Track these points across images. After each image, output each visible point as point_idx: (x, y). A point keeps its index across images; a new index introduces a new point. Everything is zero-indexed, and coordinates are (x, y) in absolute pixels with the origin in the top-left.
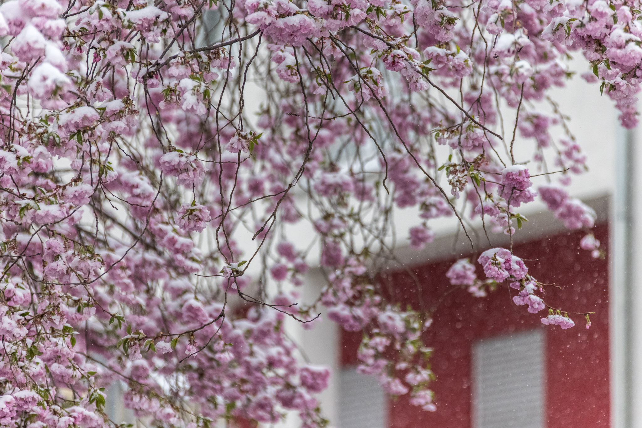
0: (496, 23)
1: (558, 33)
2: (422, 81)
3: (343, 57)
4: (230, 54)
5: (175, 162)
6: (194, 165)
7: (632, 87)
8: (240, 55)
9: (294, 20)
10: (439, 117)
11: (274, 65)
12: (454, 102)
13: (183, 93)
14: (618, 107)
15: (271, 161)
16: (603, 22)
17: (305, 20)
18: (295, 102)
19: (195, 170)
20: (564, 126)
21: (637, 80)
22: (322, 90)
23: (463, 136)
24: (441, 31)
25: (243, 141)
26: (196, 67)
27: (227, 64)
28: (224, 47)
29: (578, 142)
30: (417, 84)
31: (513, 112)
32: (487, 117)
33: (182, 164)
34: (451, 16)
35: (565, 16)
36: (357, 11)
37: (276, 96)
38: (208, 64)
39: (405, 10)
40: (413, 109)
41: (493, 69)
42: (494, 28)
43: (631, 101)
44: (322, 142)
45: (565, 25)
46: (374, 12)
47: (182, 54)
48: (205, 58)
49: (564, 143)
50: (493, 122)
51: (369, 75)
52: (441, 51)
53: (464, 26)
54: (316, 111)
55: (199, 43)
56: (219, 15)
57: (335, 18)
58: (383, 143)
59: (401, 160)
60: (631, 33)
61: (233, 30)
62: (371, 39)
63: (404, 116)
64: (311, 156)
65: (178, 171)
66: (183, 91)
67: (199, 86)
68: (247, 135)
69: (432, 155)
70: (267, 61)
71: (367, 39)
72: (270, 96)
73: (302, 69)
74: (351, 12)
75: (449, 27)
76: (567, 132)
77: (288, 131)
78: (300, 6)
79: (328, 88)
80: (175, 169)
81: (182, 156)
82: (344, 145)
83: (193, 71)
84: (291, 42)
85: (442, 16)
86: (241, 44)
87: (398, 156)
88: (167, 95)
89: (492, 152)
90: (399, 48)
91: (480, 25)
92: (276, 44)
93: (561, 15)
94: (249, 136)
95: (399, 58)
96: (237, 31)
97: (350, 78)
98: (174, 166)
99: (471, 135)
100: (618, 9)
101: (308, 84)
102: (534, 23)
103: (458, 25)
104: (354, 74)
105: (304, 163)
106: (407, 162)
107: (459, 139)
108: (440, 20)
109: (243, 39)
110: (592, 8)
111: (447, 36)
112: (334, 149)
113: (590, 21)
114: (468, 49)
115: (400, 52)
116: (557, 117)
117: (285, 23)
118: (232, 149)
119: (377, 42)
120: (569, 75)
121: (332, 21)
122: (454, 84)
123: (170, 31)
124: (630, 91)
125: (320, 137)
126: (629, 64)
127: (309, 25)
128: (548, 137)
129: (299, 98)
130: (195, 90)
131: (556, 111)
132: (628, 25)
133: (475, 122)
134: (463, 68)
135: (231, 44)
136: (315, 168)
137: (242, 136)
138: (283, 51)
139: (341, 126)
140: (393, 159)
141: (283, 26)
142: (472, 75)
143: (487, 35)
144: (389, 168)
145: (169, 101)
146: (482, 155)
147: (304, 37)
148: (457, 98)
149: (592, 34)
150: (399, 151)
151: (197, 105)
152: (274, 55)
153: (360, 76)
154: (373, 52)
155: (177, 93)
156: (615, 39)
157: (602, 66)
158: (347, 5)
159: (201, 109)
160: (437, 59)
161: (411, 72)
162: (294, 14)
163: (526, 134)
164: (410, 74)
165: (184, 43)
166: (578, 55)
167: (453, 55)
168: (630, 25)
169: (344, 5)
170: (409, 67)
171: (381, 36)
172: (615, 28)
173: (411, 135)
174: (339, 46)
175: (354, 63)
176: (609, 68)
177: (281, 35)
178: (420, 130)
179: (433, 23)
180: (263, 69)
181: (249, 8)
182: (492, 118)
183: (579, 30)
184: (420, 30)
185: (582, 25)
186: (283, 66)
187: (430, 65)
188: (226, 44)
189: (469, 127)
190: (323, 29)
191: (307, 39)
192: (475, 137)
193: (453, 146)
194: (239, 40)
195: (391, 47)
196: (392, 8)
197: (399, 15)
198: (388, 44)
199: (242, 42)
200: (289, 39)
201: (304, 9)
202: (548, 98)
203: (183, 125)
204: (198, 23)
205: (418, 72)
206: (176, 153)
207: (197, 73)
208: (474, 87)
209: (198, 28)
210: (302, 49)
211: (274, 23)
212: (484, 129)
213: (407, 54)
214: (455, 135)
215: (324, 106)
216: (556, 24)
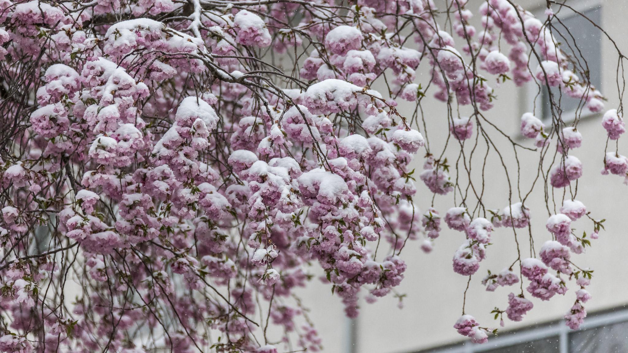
0: (255, 240)
1: (302, 248)
2: (200, 282)
3: (140, 263)
4: (54, 260)
5: (9, 343)
6: (24, 344)
7: (355, 289)
8: (62, 261)
9: (104, 235)
10: (213, 308)
11: (88, 268)
12: (224, 298)
13: (18, 291)
14: (345, 302)
15: (84, 339)
16: (333, 241)
17: (112, 235)
18: (103, 294)
19: (25, 349)
20: (306, 316)
21: (358, 284)
22: (123, 288)
23: (229, 323)
24: (215, 245)
25: (63, 326)
26: (28, 271)
27: (52, 268)
28: (51, 255)
29: (316, 328)
30: (196, 284)
31: (267, 303)
32: (248, 308)
33: (15, 344)
34: (222, 234)
35: (306, 237)
36: (153, 230)
37: (89, 290)
38: (37, 268)
39: (188, 229)
40: (193, 302)
41: (254, 272)
42: (254, 243)
43: (354, 299)
44: (124, 325)
45: (306, 242)
46: (165, 230)
47: (17, 261)
48: (35, 263)
49: (305, 328)
50: (253, 312)
51: (160, 277)
52: (215, 259)
53: (232, 240)
54: (119, 301)
55: (31, 250)
56: (48, 229)
57: (136, 234)
58: (168, 327)
59: (184, 340)
60: (353, 249)
61: (57, 242)
62: (162, 250)
63: (186, 306)
64: (114, 335)
65: (11, 350)
66: (17, 289)
67: (30, 285)
68: (66, 322)
69: (205, 336)
70: (83, 264)
71: (159, 250)
72: (85, 290)
73: (110, 270)
74: (148, 231)
75: (222, 243)
76: (308, 320)
77: (98, 318)
78: (109, 225)
79: (129, 286)
80: (9, 348)
81: (15, 338)
82: (139, 328)
83: (25, 274)
84: (101, 252)
85: (216, 234)
86: (63, 253)
87: (181, 337)
88: (4, 291)
89: (250, 335)
90: (183, 257)
91: (244, 240)
92: (90, 252)
93: (303, 235)
94: (67, 323)
95: (183, 264)
96: (60, 242)
97: (146, 278)
98: (8, 346)
99: (235, 323)
100: (344, 232)
101: (113, 281)
102: (284, 240)
103: (228, 239)
104: (148, 276)
105: (110, 342)
106: (188, 340)
107: (226, 325)
108: (215, 237)
109: (65, 249)
110: (325, 231)
111: (219, 249)
112: (131, 330)
113: (323, 241)
114: (235, 257)
115: (184, 260)
116: (299, 309)
117: (98, 238)
118: (53, 332)
119: (167, 252)
120: (309, 277)
121: (134, 237)
122: (224, 283)
123: (9, 243)
124: (353, 292)
125: (122, 321)
126: (352, 272)
127: (115, 239)
128: (293, 324)
129: (106, 292)
130: (27, 288)
131: (299, 305)
132: (351, 244)
133: (239, 313)
134: (231, 272)
135: (55, 252)
136: (118, 345)
137: (62, 323)
138: (95, 258)
139: (138, 313)
140: (177, 339)
141: (95, 240)
142: (237, 276)
143: (248, 247)
144: (173, 345)
145: (6, 296)
146: (244, 338)
147: (111, 248)
148: (226, 295)
149: (325, 249)
150: (182, 333)
151: (27, 300)
152: (88, 260)
153: (153, 277)
154: (163, 259)
155: (12, 290)
156: (342, 254)
157: (333, 273)
158: (145, 225)
159: (31, 303)
160: (212, 265)
161: (191, 275)
162: (105, 231)
163: (277, 321)
164: (191, 276)
165: (19, 251)
166: (316, 263)
167: (223, 262)
168: (353, 244)
169: (143, 225)
170: (190, 271)
171: (170, 248)
172: (342, 246)
173: (191, 320)
174: (137, 254)
175: (149, 267)
176: (338, 275)
177: (94, 246)
178: (198, 317)
179: (209, 239)
180: (80, 270)
181: (69, 226)
182: (252, 309)
183: (315, 246)
184: (199, 243)
185: (318, 243)
186: (94, 269)
187: (207, 270)
188: (52, 253)
189: (234, 316)
190: (126, 242)
191: (114, 249)
192: (238, 323)
193: (222, 330)
194: (62, 249)
195: (177, 256)
196: (178, 227)
197: (183, 233)
198: (175, 254)
199: (65, 252)
200: (99, 249)
201: (112, 227)
202: (294, 295)
203: (17, 312)
204: (31, 235)
205: (197, 275)
206: (11, 336)
207: (29, 275)
208: (239, 285)
209: (31, 240)
210: (109, 256)
211: (89, 237)
212: (246, 318)
213: (189, 261)
214: (224, 322)
215: (126, 298)
216: (300, 241)
